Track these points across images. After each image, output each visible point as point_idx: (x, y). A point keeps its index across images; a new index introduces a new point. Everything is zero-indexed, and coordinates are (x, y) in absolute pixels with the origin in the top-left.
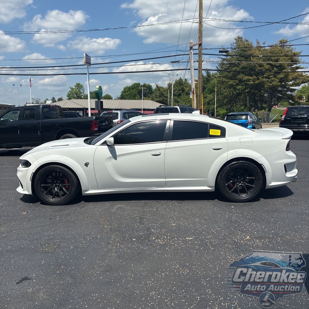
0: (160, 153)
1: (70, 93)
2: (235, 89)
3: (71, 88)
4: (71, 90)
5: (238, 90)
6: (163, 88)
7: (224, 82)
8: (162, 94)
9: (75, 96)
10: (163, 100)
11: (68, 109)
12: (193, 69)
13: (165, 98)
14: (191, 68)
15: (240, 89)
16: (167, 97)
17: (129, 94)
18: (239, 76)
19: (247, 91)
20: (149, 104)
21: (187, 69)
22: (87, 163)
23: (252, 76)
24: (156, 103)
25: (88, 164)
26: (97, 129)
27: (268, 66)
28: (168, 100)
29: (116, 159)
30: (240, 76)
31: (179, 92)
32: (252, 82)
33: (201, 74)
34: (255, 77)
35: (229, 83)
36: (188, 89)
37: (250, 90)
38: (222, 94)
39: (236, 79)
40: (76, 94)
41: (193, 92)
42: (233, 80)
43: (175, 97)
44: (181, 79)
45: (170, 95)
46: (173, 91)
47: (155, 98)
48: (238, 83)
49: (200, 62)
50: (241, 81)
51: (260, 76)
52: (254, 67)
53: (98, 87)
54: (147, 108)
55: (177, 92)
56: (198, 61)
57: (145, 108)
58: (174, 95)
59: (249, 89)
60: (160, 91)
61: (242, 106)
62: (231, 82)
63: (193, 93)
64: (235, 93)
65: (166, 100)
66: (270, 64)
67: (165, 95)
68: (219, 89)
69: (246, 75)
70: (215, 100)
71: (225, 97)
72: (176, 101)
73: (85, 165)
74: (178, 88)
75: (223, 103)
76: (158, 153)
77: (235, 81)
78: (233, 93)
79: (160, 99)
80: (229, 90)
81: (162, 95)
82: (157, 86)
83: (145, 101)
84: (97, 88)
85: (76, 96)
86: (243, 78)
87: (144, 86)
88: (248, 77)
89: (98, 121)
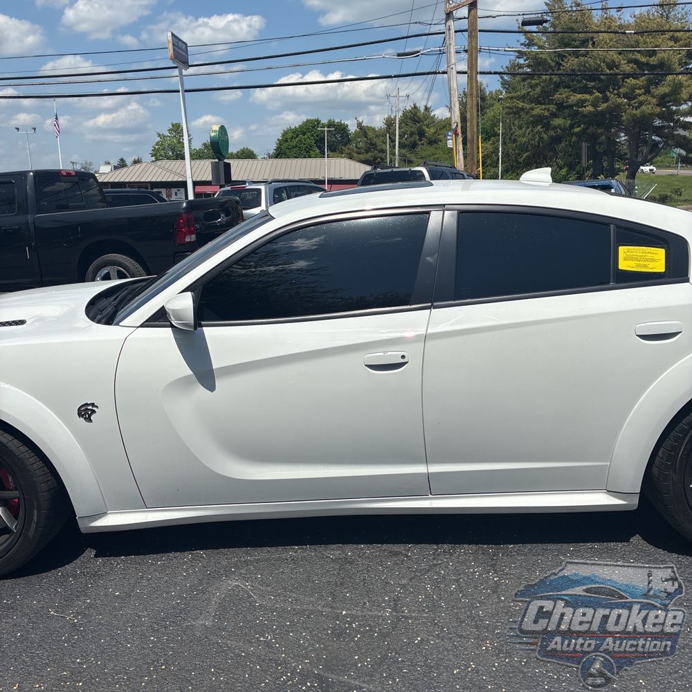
0: (403, 357)
1: (157, 147)
2: (547, 126)
3: (159, 135)
4: (159, 139)
5: (555, 128)
6: (373, 129)
7: (522, 109)
8: (372, 144)
9: (170, 153)
10: (375, 158)
11: (149, 185)
12: (454, 72)
13: (379, 152)
14: (449, 69)
15: (560, 125)
16: (384, 151)
17: (296, 146)
18: (557, 96)
19: (577, 130)
20: (342, 168)
21: (439, 73)
22: (87, 404)
23: (591, 93)
24: (358, 164)
25: (94, 412)
26: (193, 237)
27: (631, 65)
28: (386, 158)
29: (211, 388)
30: (561, 95)
31: (412, 139)
32: (590, 108)
33: (474, 85)
34: (597, 94)
35: (534, 112)
36: (433, 131)
37: (587, 129)
38: (515, 141)
39: (551, 102)
40: (173, 150)
41: (456, 131)
42: (544, 104)
43: (404, 151)
44: (415, 107)
45: (390, 146)
46: (399, 135)
47: (355, 155)
48: (555, 110)
49: (472, 52)
50: (561, 106)
51: (609, 91)
52: (597, 70)
53: (216, 128)
54: (337, 177)
55: (406, 139)
56: (466, 51)
57: (333, 177)
58: (402, 146)
59: (582, 126)
60: (366, 137)
61: (561, 168)
62: (538, 110)
63: (456, 135)
64: (545, 137)
65: (382, 159)
66: (636, 62)
67: (379, 148)
68: (508, 129)
69: (575, 91)
70: (500, 154)
71: (523, 148)
72: (405, 161)
73: (80, 415)
74: (409, 130)
75: (518, 163)
76: (393, 356)
77: (547, 106)
78: (541, 139)
79: (369, 156)
80: (532, 131)
81: (371, 146)
82: (359, 125)
83: (333, 160)
84: (215, 131)
85: (173, 154)
86: (567, 98)
87: (330, 124)
88: (579, 96)
89: (201, 214)
